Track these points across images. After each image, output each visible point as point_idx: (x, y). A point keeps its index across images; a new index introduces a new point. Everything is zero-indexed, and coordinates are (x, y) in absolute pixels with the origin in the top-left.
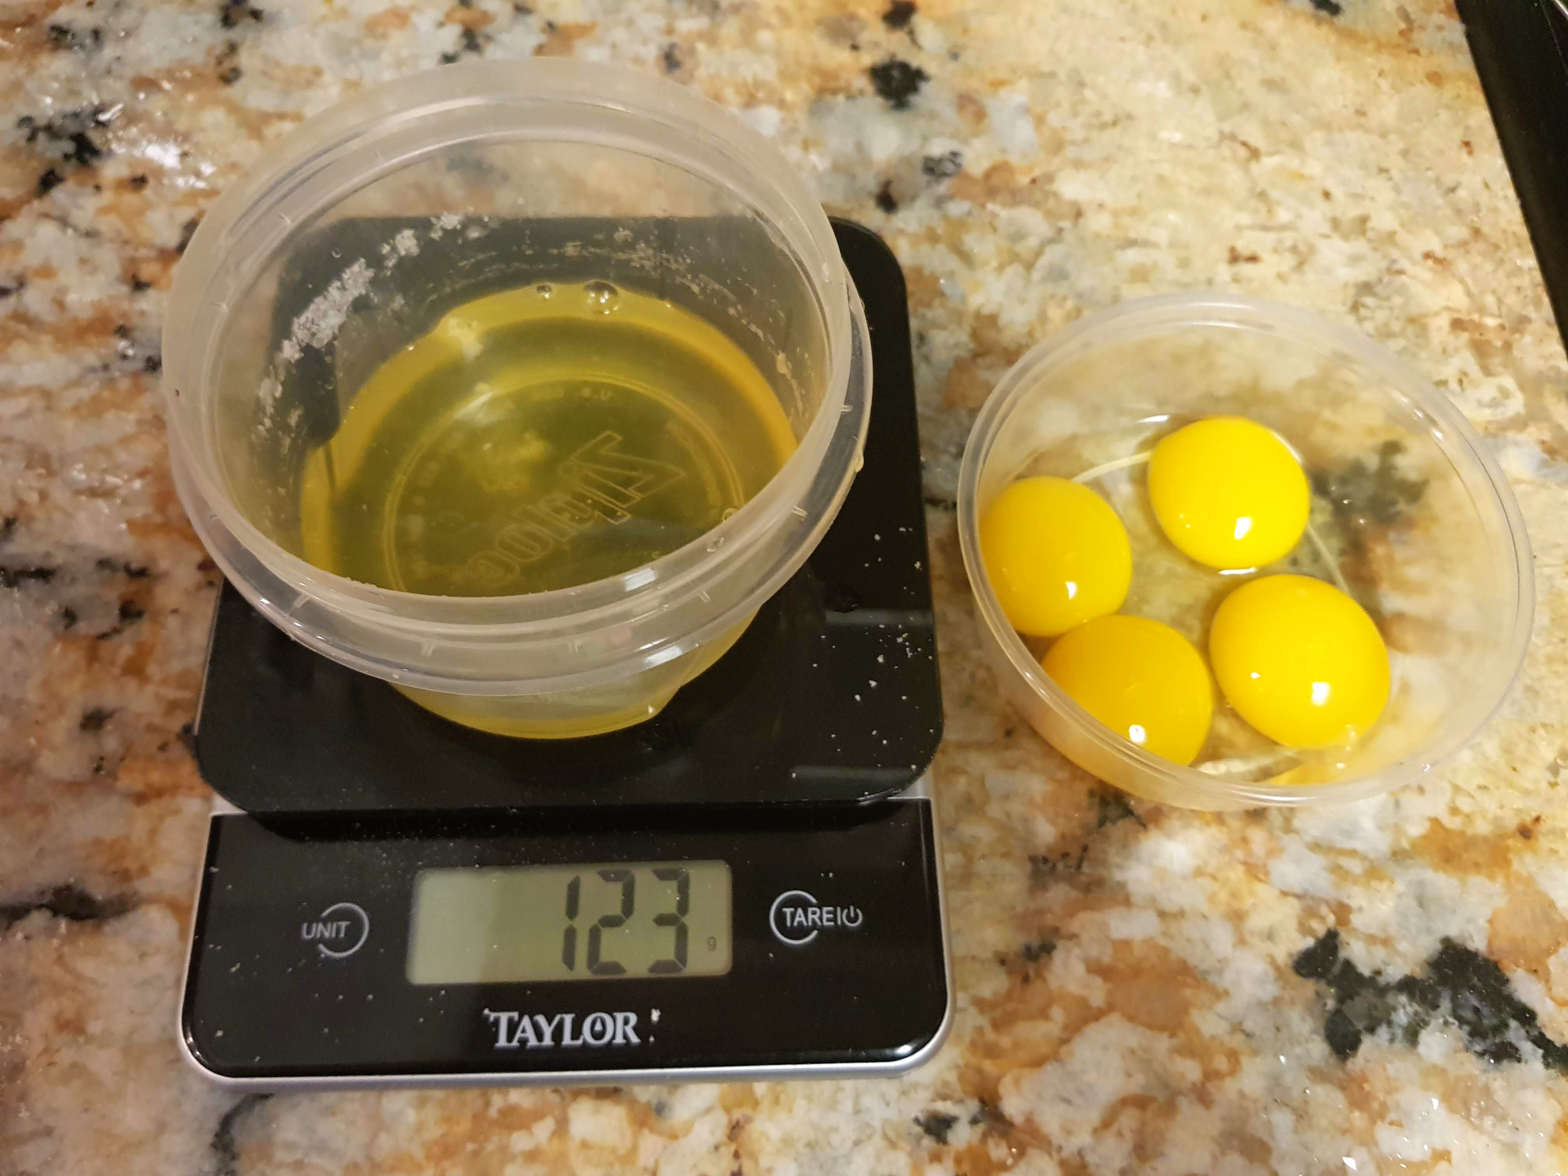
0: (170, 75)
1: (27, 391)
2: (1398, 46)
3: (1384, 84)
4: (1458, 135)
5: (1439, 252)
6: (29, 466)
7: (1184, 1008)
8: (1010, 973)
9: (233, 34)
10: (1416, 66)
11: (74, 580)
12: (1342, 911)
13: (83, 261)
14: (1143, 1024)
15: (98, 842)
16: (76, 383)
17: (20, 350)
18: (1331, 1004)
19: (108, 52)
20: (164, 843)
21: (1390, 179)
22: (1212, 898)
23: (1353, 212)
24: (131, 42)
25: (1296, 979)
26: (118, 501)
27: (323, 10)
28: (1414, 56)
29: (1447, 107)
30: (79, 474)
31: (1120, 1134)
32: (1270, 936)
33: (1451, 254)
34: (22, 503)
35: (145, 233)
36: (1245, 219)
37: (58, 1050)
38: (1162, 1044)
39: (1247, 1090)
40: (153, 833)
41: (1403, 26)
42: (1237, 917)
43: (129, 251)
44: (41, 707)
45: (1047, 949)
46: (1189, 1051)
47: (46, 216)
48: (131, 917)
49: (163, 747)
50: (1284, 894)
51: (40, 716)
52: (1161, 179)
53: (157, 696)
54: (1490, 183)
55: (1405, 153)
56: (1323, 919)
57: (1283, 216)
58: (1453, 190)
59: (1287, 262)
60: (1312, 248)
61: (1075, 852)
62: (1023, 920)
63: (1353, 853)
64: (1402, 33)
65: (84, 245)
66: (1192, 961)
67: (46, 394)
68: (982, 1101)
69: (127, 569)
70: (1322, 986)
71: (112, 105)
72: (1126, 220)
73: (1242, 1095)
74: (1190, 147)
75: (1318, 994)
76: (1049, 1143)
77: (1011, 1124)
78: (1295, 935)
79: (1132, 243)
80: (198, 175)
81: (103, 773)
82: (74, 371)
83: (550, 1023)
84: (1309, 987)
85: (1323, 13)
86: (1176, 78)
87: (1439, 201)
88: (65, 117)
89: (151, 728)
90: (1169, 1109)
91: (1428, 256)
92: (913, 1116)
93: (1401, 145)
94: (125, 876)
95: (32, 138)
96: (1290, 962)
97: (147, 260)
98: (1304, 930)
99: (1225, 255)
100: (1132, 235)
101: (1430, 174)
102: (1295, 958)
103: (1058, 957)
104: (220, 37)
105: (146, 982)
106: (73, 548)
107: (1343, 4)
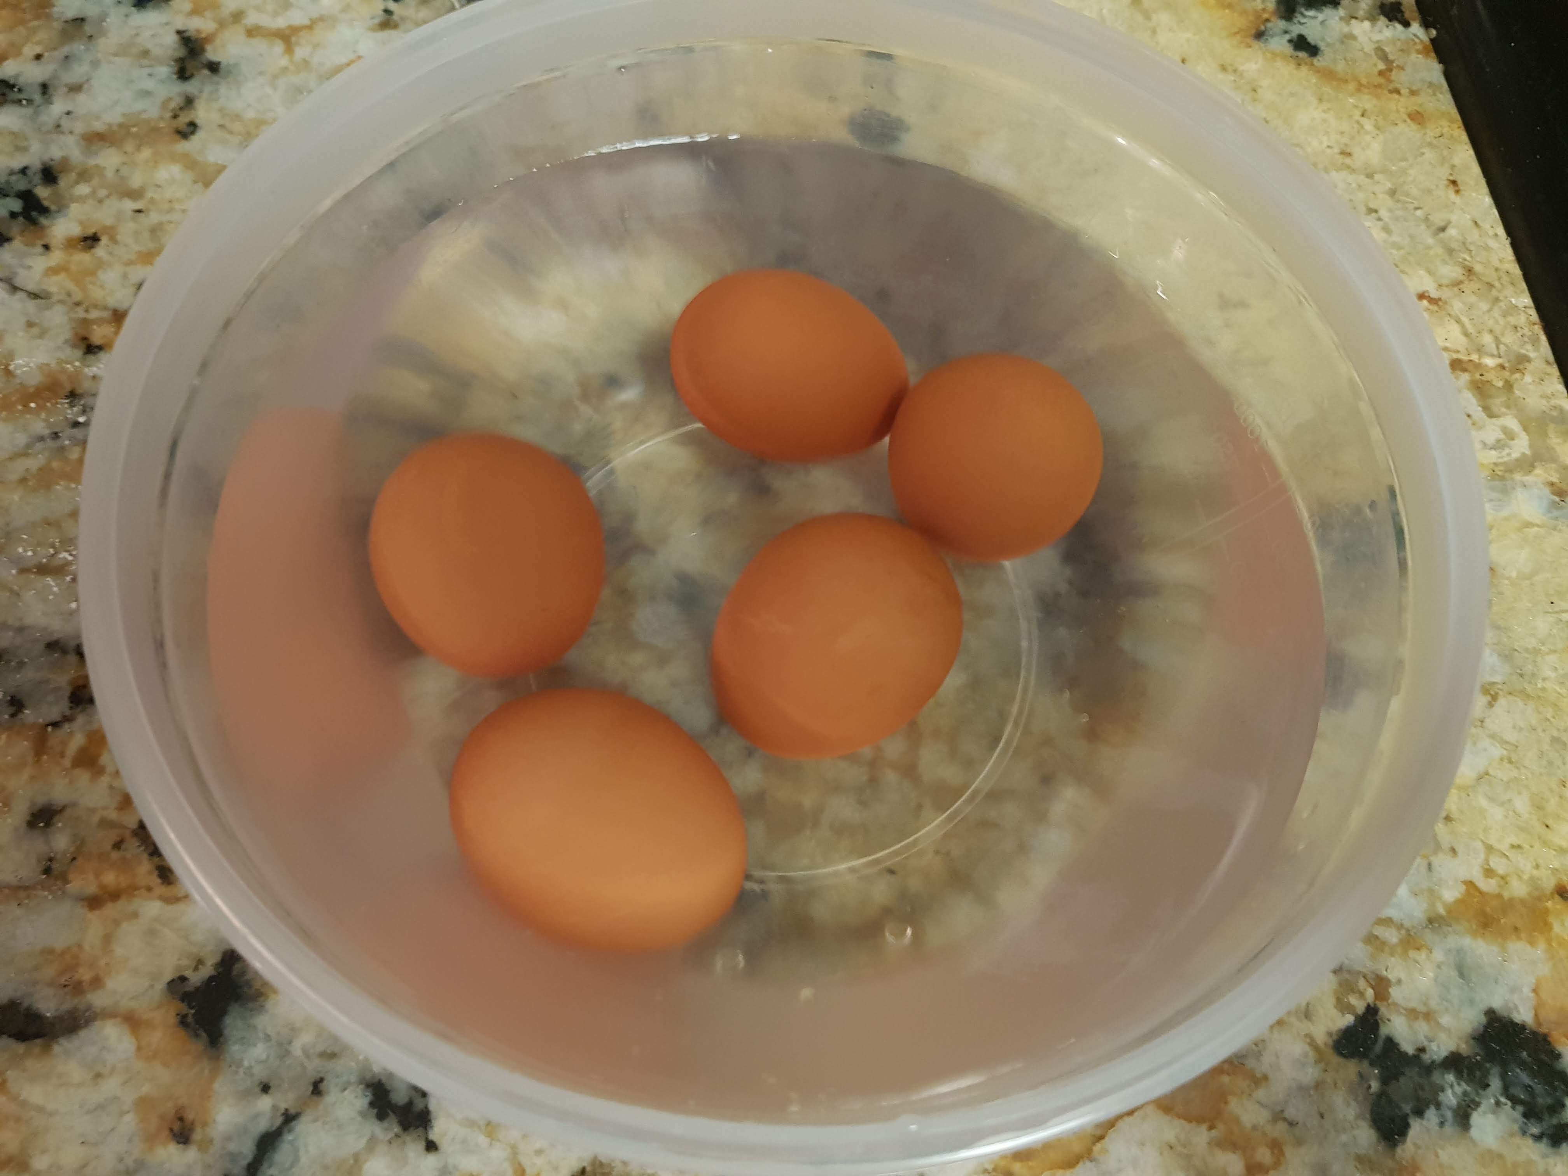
2: (1378, 86)
4: (1444, 173)
5: (1434, 294)
9: (190, 88)
10: (1398, 106)
12: (1381, 985)
18: (1375, 1085)
19: (58, 107)
20: (119, 951)
25: (1336, 1059)
28: (1396, 96)
29: (1431, 146)
33: (1445, 294)
41: (1381, 66)
43: (80, 313)
48: (83, 1034)
54: (1479, 222)
55: (1392, 193)
56: (1362, 994)
58: (1443, 229)
63: (1387, 922)
70: (1365, 1064)
75: (1361, 1075)
84: (1351, 1069)
87: (1430, 241)
91: (1422, 296)
94: (78, 988)
96: (1330, 1042)
98: (1343, 1007)
101: (1419, 213)
107: (1322, 45)
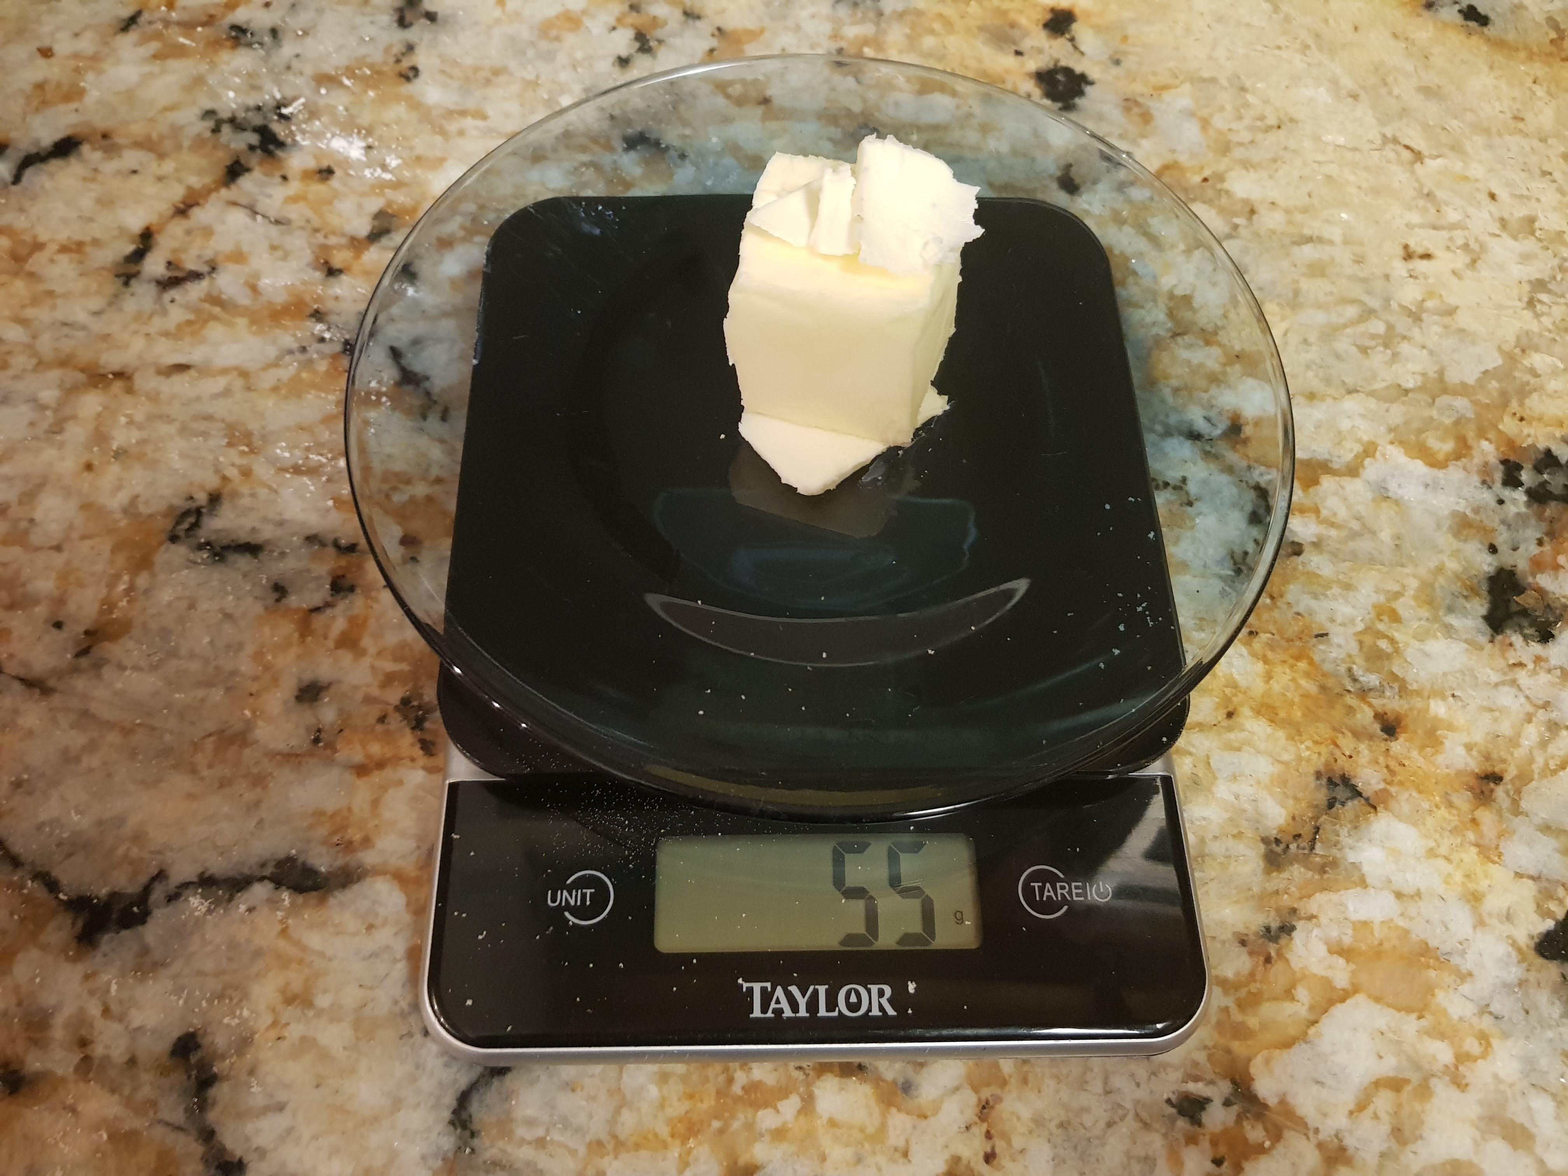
0: (350, 72)
1: (225, 371)
3: (1540, 92)
6: (230, 445)
7: (1429, 990)
8: (1251, 953)
11: (283, 554)
13: (274, 248)
14: (1389, 1006)
15: (319, 814)
16: (276, 364)
17: (215, 331)
21: (1554, 181)
22: (1447, 880)
23: (1521, 212)
24: (309, 41)
26: (324, 479)
27: (497, 13)
30: (283, 452)
31: (1376, 1117)
32: (1509, 917)
34: (225, 478)
35: (335, 221)
36: (1415, 218)
37: (287, 1024)
38: (1411, 1025)
39: (1502, 1074)
40: (375, 804)
42: (1474, 898)
44: (255, 679)
45: (1287, 929)
46: (1438, 1033)
47: (235, 204)
49: (382, 719)
50: (1519, 875)
51: (254, 687)
52: (1328, 177)
53: (373, 667)
57: (1452, 216)
59: (1460, 260)
60: (1483, 247)
61: (1306, 831)
62: (1262, 899)
64: (1554, 42)
65: (274, 230)
66: (1433, 943)
67: (244, 374)
68: (1234, 1082)
69: (336, 544)
71: (295, 99)
72: (1298, 217)
73: (1496, 1077)
74: (1355, 149)
76: (1306, 1125)
77: (1265, 1106)
78: (1535, 917)
79: (1309, 240)
80: (384, 167)
81: (321, 744)
82: (272, 352)
83: (804, 996)
85: (1473, 24)
86: (1335, 83)
88: (248, 109)
89: (368, 700)
90: (1424, 1091)
92: (1165, 1097)
93: (1562, 149)
95: (216, 130)
97: (339, 247)
99: (1401, 252)
100: (1307, 232)
102: (1537, 940)
103: (1298, 936)
104: (398, 37)
105: (374, 955)
106: (281, 523)
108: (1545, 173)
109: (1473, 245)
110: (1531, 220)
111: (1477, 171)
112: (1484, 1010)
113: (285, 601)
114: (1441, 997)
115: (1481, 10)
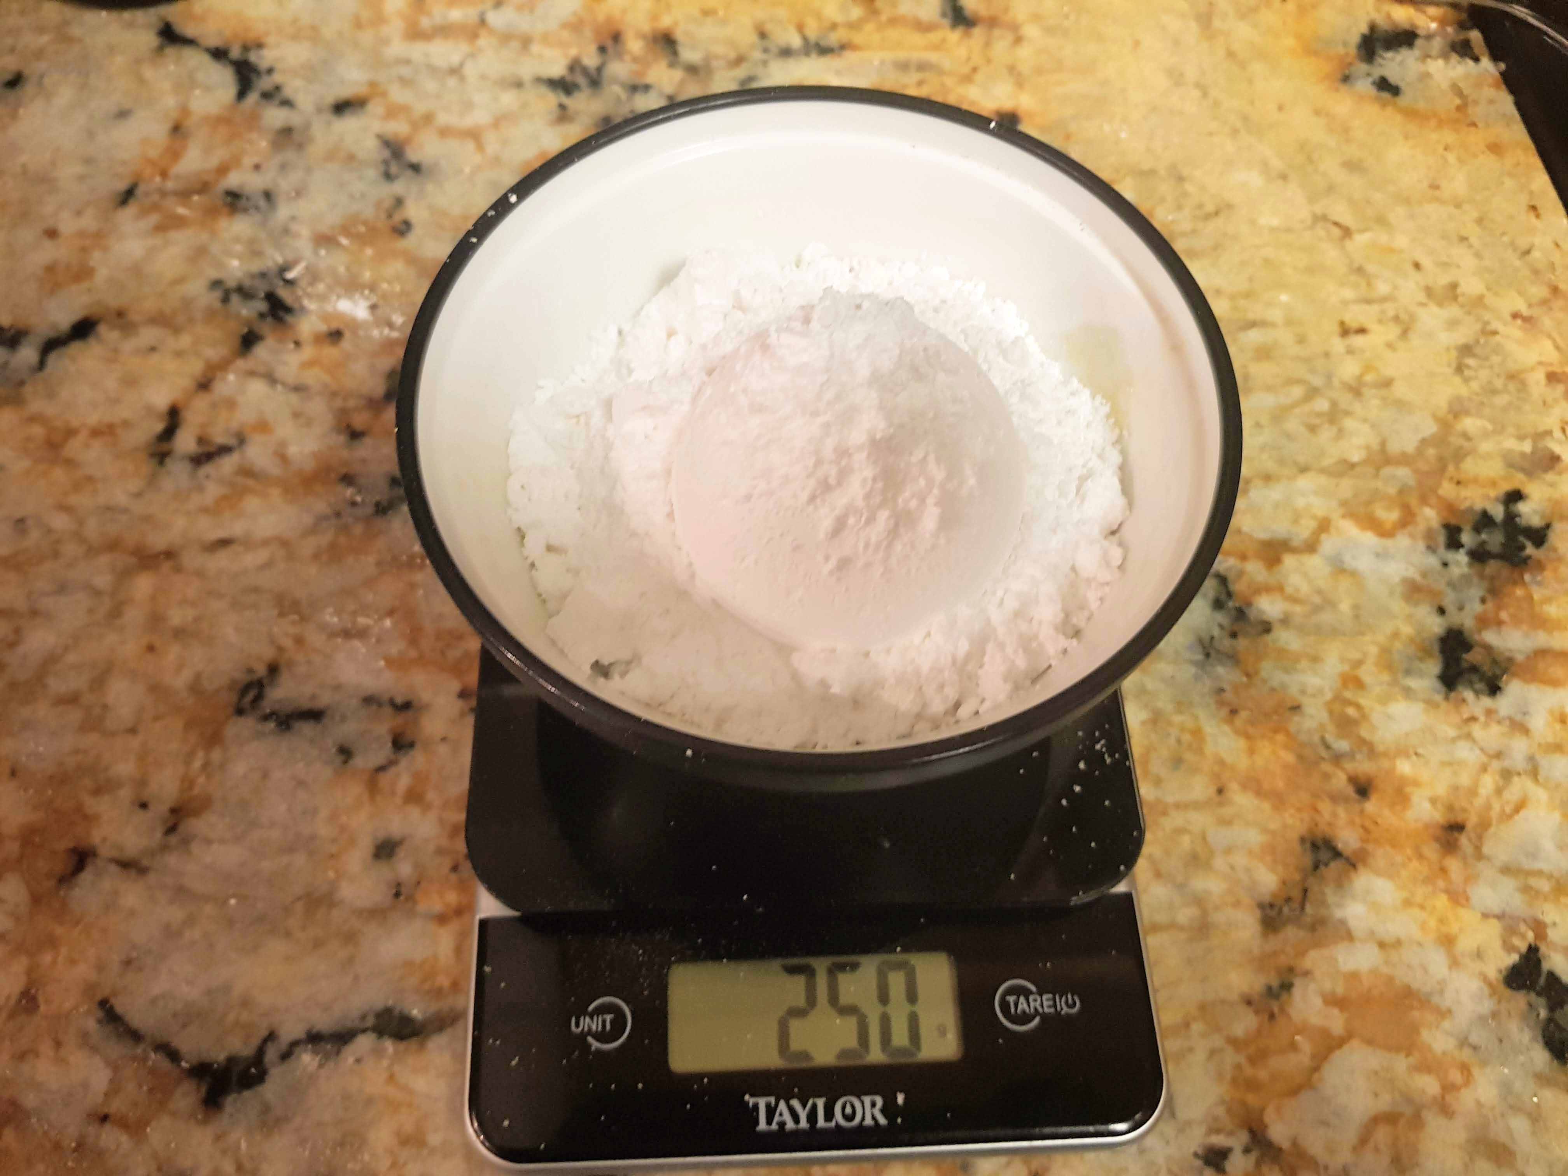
0: (346, 230)
1: (266, 542)
2: (1457, 121)
3: (1451, 158)
4: (1524, 200)
5: (1525, 311)
6: (281, 614)
7: (1415, 1029)
8: (1257, 1012)
9: (398, 187)
10: (1477, 138)
11: (344, 718)
12: (1539, 928)
13: (296, 415)
14: (1381, 1047)
15: (409, 965)
16: (311, 531)
17: (252, 503)
18: (1543, 1013)
19: (283, 212)
21: (1471, 246)
22: (1423, 926)
23: (1443, 280)
24: (302, 201)
25: (1507, 992)
26: (373, 640)
27: (477, 159)
28: (1473, 129)
29: (1510, 174)
30: (330, 618)
31: (1377, 1150)
32: (1479, 955)
33: (1536, 312)
34: (280, 649)
35: (350, 383)
36: (1349, 294)
37: (405, 1164)
38: (1401, 1064)
39: (1483, 1100)
40: (460, 950)
41: (1458, 101)
42: (1448, 941)
43: (339, 402)
44: (334, 841)
45: (1286, 987)
46: (1425, 1067)
47: (252, 373)
48: (451, 1030)
49: (454, 869)
50: (1485, 916)
51: (334, 850)
52: (1267, 262)
53: (441, 820)
54: (1560, 243)
55: (1480, 221)
56: (1523, 936)
57: (1382, 288)
58: (1528, 252)
59: (1393, 332)
60: (1412, 317)
61: (1296, 894)
62: (1261, 962)
63: (1539, 873)
64: (1459, 108)
65: (295, 399)
66: (1415, 985)
67: (284, 543)
68: (1252, 1132)
69: (392, 703)
70: (1533, 996)
71: (296, 262)
72: (1242, 303)
73: (1478, 1103)
74: (1288, 230)
75: (1530, 1005)
76: (1316, 1163)
77: (1280, 1150)
78: (1501, 952)
79: (1252, 324)
80: (391, 325)
81: (402, 898)
82: (308, 520)
84: (1520, 1000)
85: (1386, 95)
86: (1265, 166)
87: (1518, 263)
88: (253, 276)
89: (439, 851)
90: (1417, 1122)
91: (1515, 316)
92: (1192, 1150)
93: (1475, 214)
94: (440, 992)
95: (226, 300)
96: (1501, 977)
97: (357, 410)
98: (1508, 947)
99: (1336, 328)
100: (1251, 316)
101: (1505, 239)
102: (1504, 973)
103: (1297, 992)
104: (386, 191)
106: (338, 688)
107: (1402, 85)
108: (1463, 239)
109: (1403, 316)
110: (1454, 286)
111: (1401, 241)
112: (1463, 1042)
113: (351, 762)
114: (1425, 1035)
115: (1393, 79)
